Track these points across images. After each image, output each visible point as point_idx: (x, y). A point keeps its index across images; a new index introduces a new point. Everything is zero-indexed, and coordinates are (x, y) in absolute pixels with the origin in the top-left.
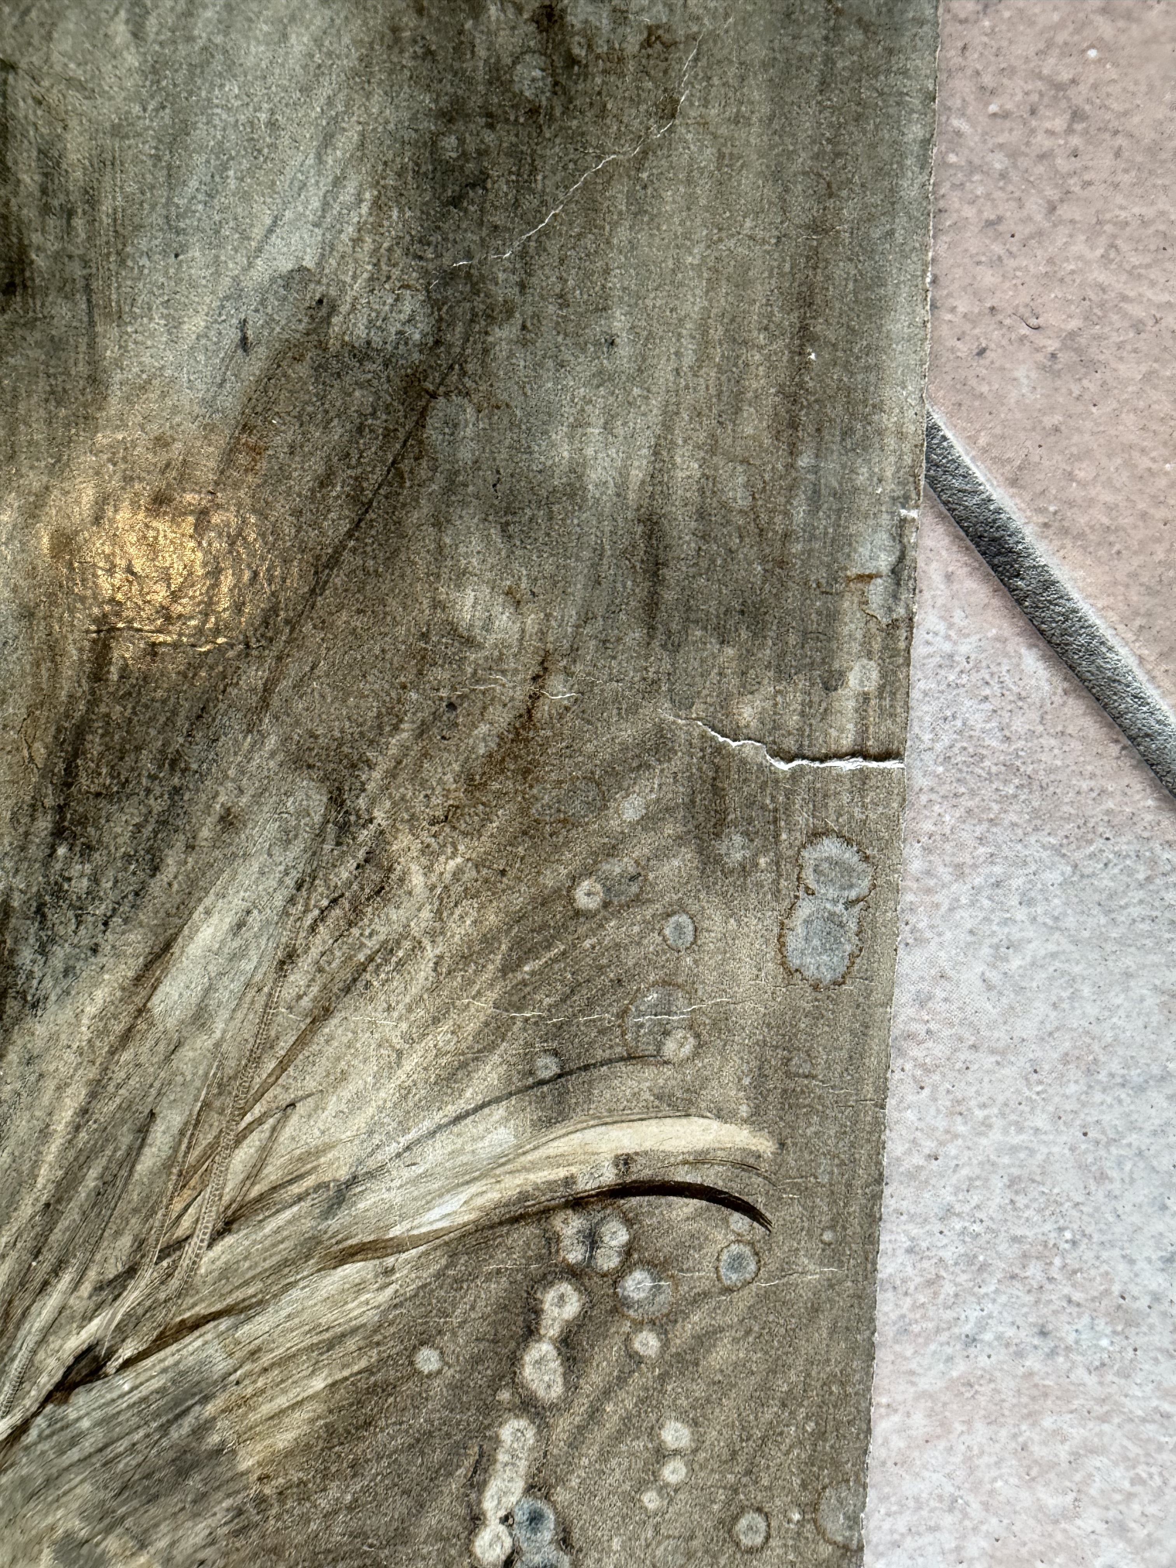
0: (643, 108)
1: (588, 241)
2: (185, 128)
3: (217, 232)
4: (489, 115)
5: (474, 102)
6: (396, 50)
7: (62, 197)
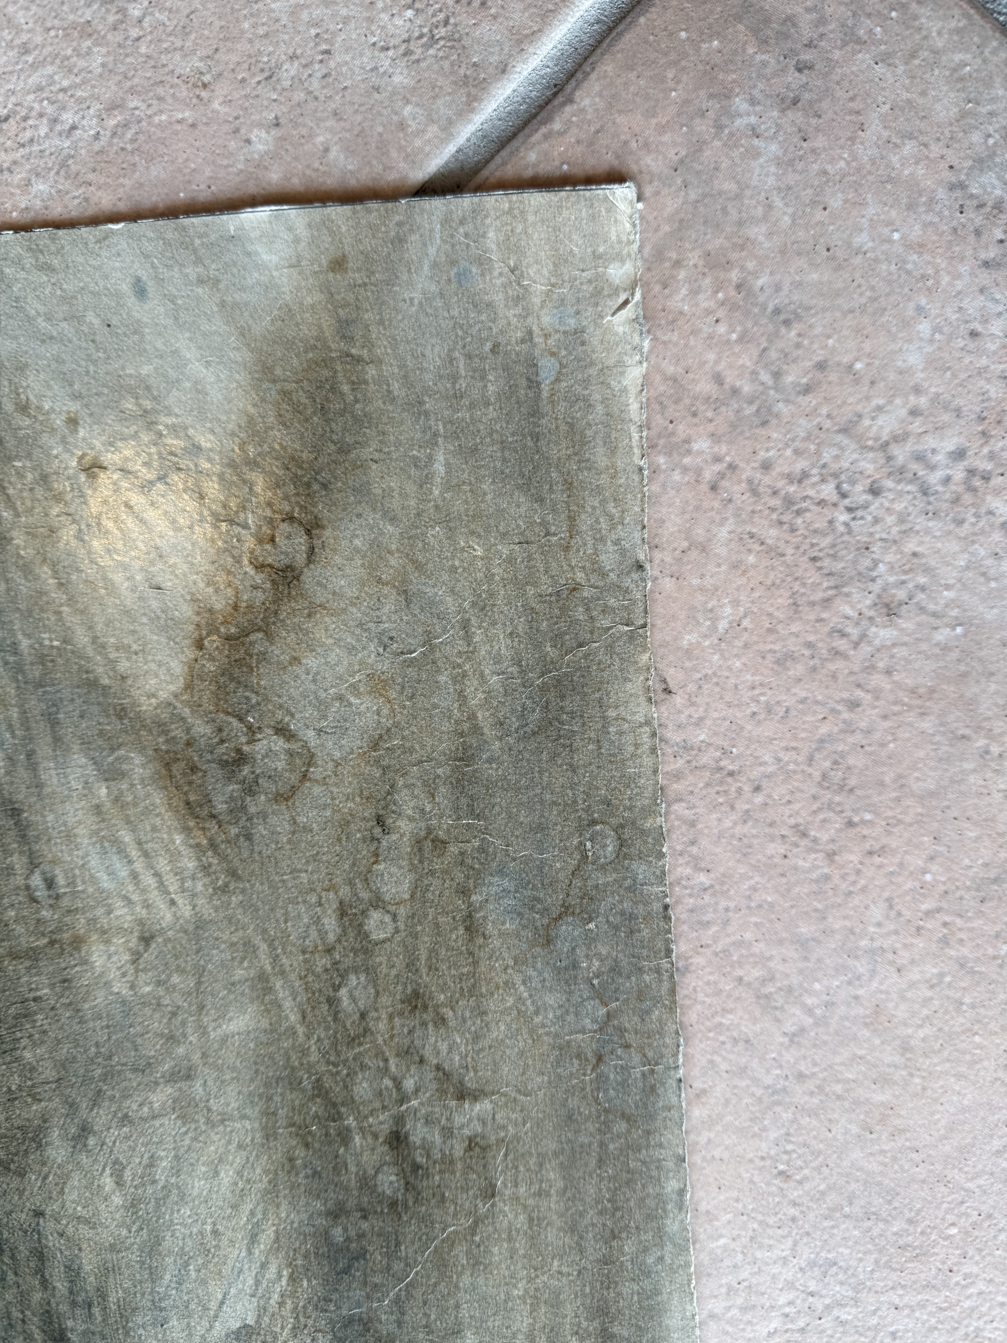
0: (471, 1193)
1: (442, 1287)
2: (158, 1242)
3: (187, 1307)
4: (362, 1210)
5: (351, 1203)
6: (293, 1173)
7: (83, 1294)
